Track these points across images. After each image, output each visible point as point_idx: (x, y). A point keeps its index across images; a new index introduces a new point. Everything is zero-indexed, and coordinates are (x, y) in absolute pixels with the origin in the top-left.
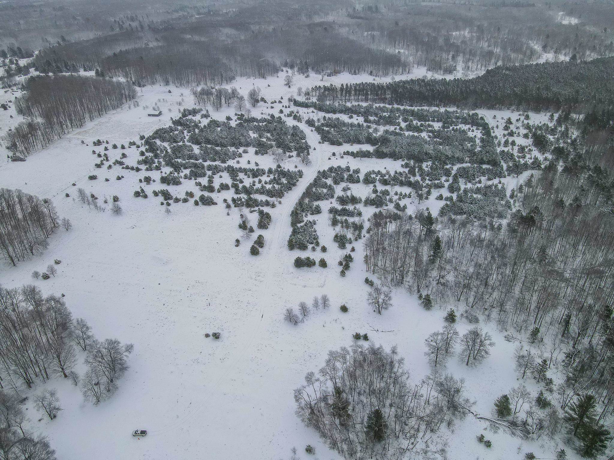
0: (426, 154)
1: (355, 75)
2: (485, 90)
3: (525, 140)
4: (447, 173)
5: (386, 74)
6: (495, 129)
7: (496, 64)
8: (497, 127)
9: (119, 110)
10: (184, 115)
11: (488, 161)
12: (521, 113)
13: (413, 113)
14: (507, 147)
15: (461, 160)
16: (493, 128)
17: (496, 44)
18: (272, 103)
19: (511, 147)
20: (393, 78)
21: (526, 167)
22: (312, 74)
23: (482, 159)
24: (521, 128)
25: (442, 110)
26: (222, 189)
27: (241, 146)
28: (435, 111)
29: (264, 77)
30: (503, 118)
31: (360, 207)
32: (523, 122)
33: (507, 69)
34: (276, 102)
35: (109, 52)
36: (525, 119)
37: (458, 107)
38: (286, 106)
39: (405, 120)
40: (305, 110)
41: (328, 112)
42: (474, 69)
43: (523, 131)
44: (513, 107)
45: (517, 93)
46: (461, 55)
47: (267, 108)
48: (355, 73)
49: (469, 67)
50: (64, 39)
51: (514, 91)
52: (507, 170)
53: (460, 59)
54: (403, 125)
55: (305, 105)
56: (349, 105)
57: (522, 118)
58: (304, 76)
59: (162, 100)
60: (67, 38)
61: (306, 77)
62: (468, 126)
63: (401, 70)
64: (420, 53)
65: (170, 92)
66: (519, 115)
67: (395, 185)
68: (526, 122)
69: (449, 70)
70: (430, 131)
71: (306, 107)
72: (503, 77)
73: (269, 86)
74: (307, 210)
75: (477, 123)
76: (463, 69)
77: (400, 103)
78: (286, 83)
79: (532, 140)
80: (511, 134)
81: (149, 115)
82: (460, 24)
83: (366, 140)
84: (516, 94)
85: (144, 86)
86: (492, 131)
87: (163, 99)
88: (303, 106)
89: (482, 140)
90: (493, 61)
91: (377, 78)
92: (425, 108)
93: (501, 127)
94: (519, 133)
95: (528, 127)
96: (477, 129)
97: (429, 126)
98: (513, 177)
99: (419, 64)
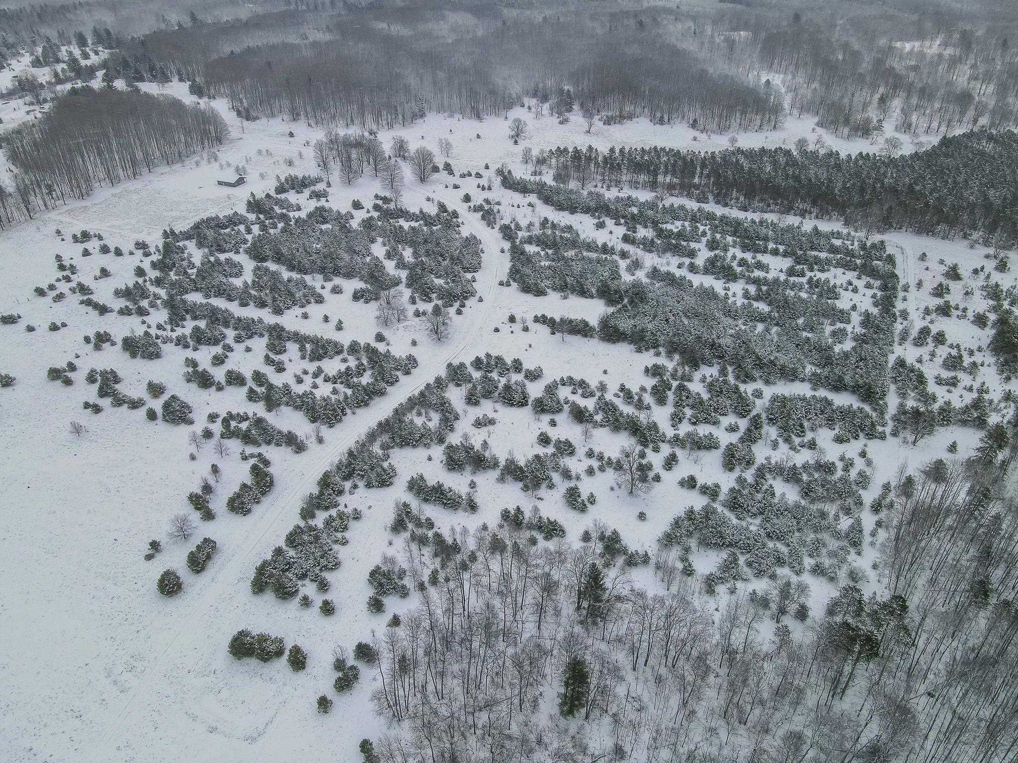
0: (712, 346)
1: (662, 124)
2: (917, 188)
3: (975, 330)
4: (742, 407)
5: (722, 129)
6: (913, 289)
7: (975, 121)
8: (920, 284)
9: (177, 166)
10: (281, 190)
11: (853, 387)
12: (991, 251)
13: (736, 228)
14: (921, 345)
15: (790, 375)
16: (906, 289)
17: (987, 78)
18: (463, 176)
19: (931, 346)
20: (733, 140)
21: (946, 416)
22: (576, 117)
23: (841, 379)
24: (978, 294)
25: (808, 225)
26: (229, 383)
27: (336, 275)
28: (790, 229)
29: (479, 117)
30: (942, 262)
31: (486, 481)
32: (988, 277)
33: (991, 138)
34: (470, 175)
35: (227, 48)
36: (996, 268)
37: (847, 223)
38: (483, 186)
39: (712, 245)
40: (517, 197)
41: (560, 207)
42: (920, 130)
43: (980, 304)
44: (976, 235)
45: (991, 204)
46: (903, 94)
47: (447, 187)
48: (661, 122)
49: (910, 125)
50: (193, 18)
51: (986, 198)
52: (895, 419)
53: (897, 104)
54: (703, 255)
55: (522, 188)
56: (611, 194)
57: (990, 265)
58: (559, 120)
59: (264, 152)
60: (200, 17)
61: (561, 123)
62: (851, 275)
63: (758, 123)
64: (816, 85)
65: (291, 135)
66: (987, 257)
67: (601, 426)
68: (996, 277)
69: (864, 130)
70: (756, 282)
71: (521, 192)
72: (972, 160)
73: (478, 137)
74: (359, 474)
75: (873, 270)
76: (896, 127)
77: (722, 199)
78: (513, 133)
79: (993, 331)
80: (945, 311)
81: (220, 183)
82: (928, 25)
83: (597, 291)
84: (988, 206)
85: (256, 119)
86: (901, 294)
87: (267, 151)
88: (516, 190)
89: (867, 320)
90: (971, 113)
91: (703, 137)
92: (771, 217)
93: (929, 286)
94: (965, 310)
95: (994, 293)
96: (868, 286)
97: (760, 266)
98: (905, 441)
99: (805, 108)
